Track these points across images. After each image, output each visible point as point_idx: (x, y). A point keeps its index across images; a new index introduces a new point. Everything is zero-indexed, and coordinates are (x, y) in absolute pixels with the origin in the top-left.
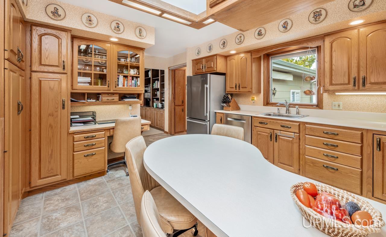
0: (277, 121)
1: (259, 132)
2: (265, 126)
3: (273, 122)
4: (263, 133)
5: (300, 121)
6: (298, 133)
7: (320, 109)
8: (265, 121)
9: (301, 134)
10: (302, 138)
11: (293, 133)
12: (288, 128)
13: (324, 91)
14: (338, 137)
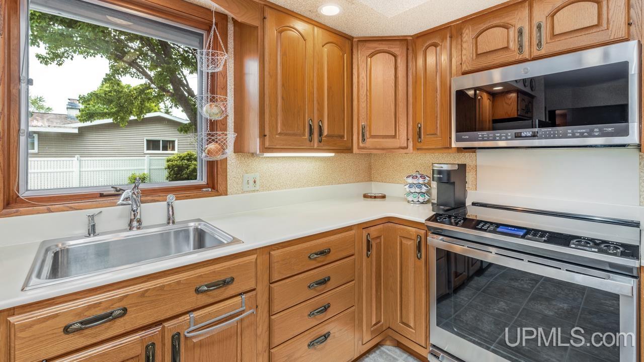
2: (109, 328)
5: (256, 249)
6: (254, 290)
7: (221, 195)
8: (113, 302)
9: (259, 288)
10: (262, 300)
11: (240, 294)
12: (222, 289)
13: (265, 149)
14: (331, 257)
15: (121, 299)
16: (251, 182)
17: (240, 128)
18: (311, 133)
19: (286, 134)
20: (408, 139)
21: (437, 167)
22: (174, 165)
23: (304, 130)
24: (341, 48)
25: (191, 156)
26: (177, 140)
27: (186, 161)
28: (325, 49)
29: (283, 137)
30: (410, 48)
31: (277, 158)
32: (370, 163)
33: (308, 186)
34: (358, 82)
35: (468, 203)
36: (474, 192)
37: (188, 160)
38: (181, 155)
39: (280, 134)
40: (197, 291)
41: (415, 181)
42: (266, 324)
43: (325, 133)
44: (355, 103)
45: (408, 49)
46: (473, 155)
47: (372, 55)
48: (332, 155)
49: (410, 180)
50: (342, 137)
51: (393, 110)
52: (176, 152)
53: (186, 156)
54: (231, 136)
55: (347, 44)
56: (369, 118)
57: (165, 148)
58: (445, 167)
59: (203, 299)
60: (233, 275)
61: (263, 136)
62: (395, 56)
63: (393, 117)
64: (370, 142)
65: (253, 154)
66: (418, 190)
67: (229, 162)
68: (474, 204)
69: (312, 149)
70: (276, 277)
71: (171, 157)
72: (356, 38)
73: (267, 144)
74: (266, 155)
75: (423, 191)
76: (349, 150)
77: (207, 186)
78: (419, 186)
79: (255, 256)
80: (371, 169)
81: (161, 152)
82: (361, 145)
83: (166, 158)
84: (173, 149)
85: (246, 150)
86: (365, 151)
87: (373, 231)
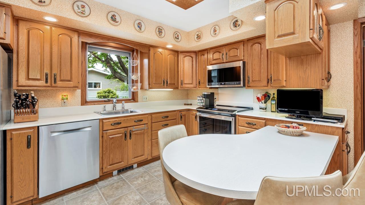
0: (131, 117)
1: (110, 137)
2: (118, 126)
3: (128, 119)
4: (116, 136)
5: (148, 113)
6: (147, 124)
7: (136, 102)
8: (119, 120)
9: (149, 124)
10: (150, 127)
11: (144, 124)
12: (140, 122)
13: (150, 88)
14: (169, 119)
15: (120, 120)
16: (145, 98)
17: (142, 82)
18: (164, 83)
19: (156, 84)
20: (196, 85)
21: (203, 93)
22: (101, 96)
23: (162, 82)
24: (174, 55)
25: (110, 91)
26: (101, 82)
27: (107, 93)
28: (169, 56)
29: (155, 85)
30: (197, 55)
31: (154, 91)
32: (188, 93)
33: (164, 100)
34: (180, 66)
35: (215, 105)
36: (218, 101)
37: (108, 93)
38: (105, 90)
39: (154, 84)
40: (135, 122)
41: (200, 98)
42: (151, 134)
43: (169, 83)
44: (179, 73)
45: (196, 55)
46: (217, 89)
47: (185, 57)
48: (172, 90)
49: (198, 98)
50: (175, 84)
51: (191, 75)
52: (101, 88)
53: (107, 91)
54: (139, 84)
55: (176, 54)
56: (184, 78)
57: (95, 87)
58: (206, 93)
59: (136, 124)
60: (143, 119)
61: (149, 84)
62: (192, 58)
63: (191, 77)
64: (184, 85)
65: (146, 90)
66: (201, 101)
67: (138, 92)
68: (217, 105)
69: (164, 88)
70: (153, 121)
71: (100, 91)
72: (180, 51)
73: (150, 87)
74: (150, 90)
75: (202, 102)
76: (177, 88)
77: (132, 99)
78: (201, 100)
79: (148, 115)
80: (188, 95)
81: (93, 89)
82: (181, 86)
83: (97, 92)
84: (99, 87)
85: (144, 89)
86: (182, 89)
87: (183, 113)
